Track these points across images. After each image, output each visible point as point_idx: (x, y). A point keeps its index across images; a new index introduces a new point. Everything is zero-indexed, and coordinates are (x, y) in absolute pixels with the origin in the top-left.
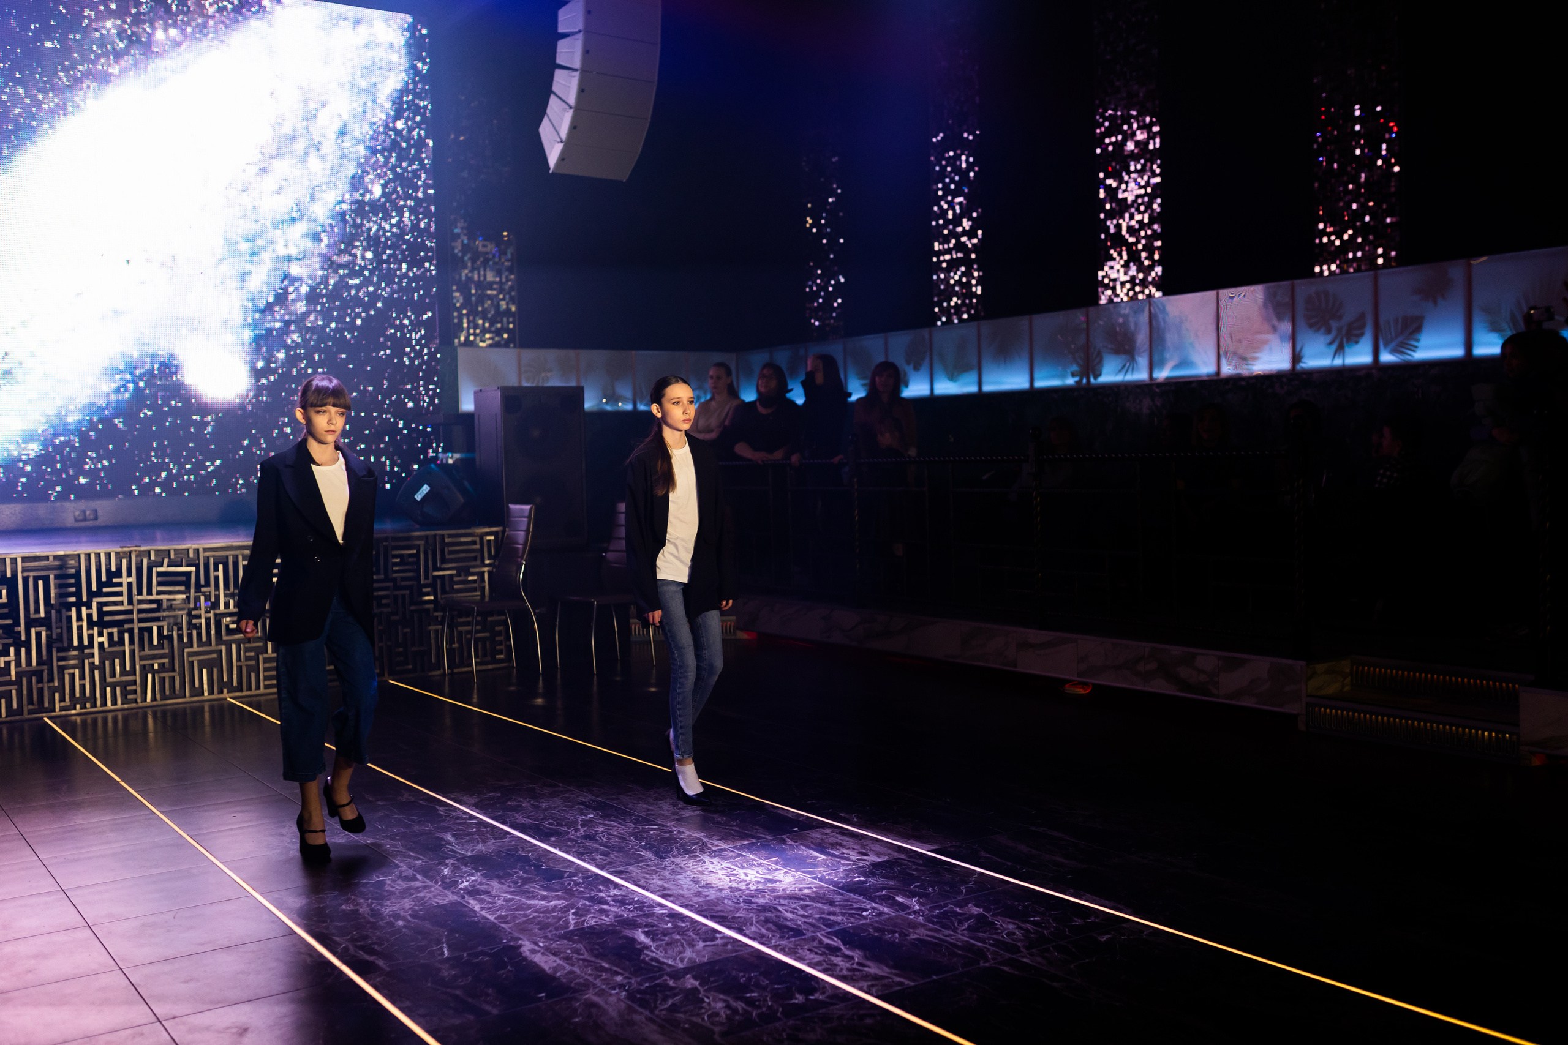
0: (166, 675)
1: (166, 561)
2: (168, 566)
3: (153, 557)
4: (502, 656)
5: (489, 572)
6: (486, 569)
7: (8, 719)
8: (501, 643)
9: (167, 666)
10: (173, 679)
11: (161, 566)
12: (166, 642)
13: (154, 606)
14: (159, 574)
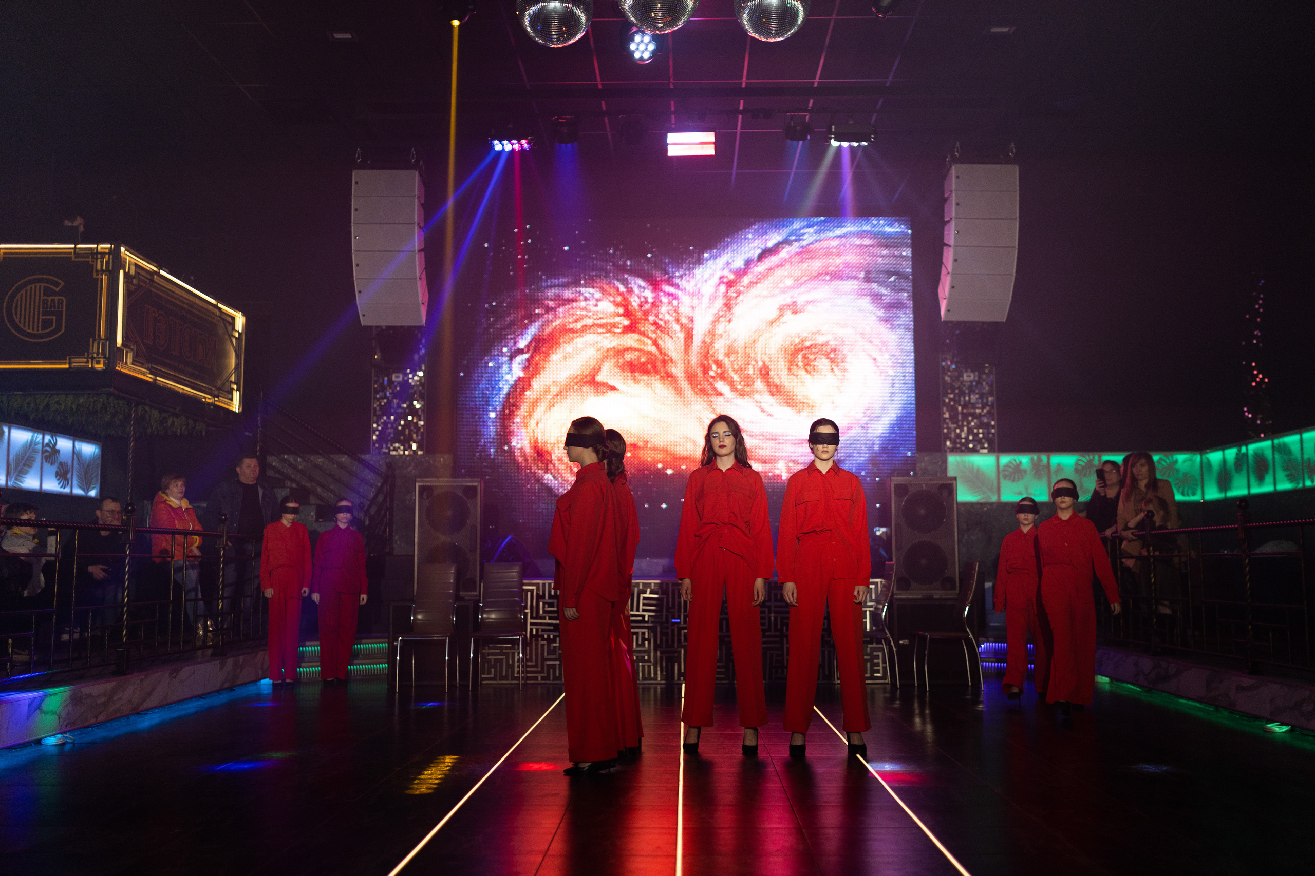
0: (646, 664)
1: (649, 590)
2: (650, 593)
3: (641, 587)
4: (879, 675)
5: (870, 611)
6: (868, 609)
7: (554, 682)
8: (878, 665)
9: (646, 658)
10: (649, 667)
11: (645, 593)
12: (646, 643)
13: (640, 618)
14: (645, 599)
